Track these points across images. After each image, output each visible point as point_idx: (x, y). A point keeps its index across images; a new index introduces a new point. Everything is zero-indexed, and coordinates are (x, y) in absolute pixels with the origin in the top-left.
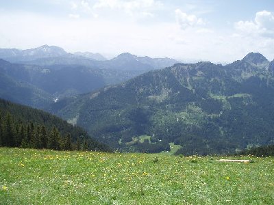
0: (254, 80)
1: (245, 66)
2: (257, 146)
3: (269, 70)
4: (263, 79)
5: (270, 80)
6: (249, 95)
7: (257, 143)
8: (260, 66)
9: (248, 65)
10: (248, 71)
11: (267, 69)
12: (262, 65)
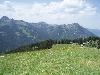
0: (6, 26)
1: (2, 21)
2: (10, 50)
3: (11, 23)
4: (9, 26)
5: (11, 26)
6: (4, 32)
7: (9, 49)
8: (7, 21)
9: (3, 21)
10: (3, 23)
11: (10, 22)
12: (8, 21)
